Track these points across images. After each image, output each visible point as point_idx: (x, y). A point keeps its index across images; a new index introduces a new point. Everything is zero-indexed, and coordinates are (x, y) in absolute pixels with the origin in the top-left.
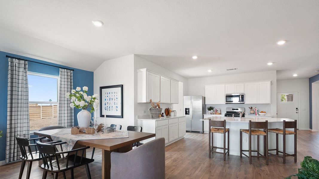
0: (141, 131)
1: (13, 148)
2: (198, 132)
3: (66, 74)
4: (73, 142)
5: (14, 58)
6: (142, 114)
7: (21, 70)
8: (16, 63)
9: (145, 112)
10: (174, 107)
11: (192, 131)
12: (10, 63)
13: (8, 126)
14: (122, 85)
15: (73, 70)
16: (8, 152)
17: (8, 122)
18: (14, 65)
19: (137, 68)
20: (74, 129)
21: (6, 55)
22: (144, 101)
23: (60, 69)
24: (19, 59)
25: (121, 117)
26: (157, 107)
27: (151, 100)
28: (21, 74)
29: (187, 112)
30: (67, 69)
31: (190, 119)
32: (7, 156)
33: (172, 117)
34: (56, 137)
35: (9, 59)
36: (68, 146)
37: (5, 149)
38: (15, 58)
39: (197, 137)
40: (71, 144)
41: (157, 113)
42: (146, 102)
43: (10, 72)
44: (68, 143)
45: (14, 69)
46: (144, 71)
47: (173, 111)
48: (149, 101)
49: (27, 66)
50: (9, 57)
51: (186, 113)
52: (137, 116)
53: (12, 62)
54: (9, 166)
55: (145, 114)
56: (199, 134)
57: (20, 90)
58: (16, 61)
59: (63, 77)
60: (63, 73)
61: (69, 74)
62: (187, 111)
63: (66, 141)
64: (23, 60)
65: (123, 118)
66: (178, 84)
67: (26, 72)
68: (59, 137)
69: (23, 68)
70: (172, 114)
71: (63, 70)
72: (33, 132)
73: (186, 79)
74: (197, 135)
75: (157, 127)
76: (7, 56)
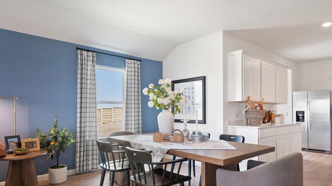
0: (243, 141)
1: (83, 156)
2: (323, 151)
3: (133, 65)
4: (162, 152)
5: (83, 50)
6: (233, 118)
7: (90, 63)
8: (85, 56)
9: (237, 116)
10: (279, 110)
11: (309, 149)
12: (79, 56)
13: (78, 130)
14: (205, 77)
15: (140, 61)
16: (78, 160)
17: (78, 125)
18: (84, 58)
19: (227, 50)
20: (157, 135)
21: (77, 47)
22: (239, 99)
23: (127, 60)
24: (88, 51)
25: (203, 122)
26: (258, 108)
27: (249, 98)
28: (89, 68)
29: (300, 117)
30: (134, 60)
31: (307, 130)
32: (78, 165)
33: (277, 125)
34: (138, 144)
35: (79, 51)
36: (155, 157)
37: (75, 156)
38: (85, 50)
39: (322, 159)
40: (159, 153)
41: (259, 117)
42: (241, 101)
43: (79, 66)
44: (155, 152)
45: (84, 63)
46: (238, 54)
47: (279, 115)
48: (246, 99)
49: (95, 58)
50: (79, 49)
51: (298, 119)
52: (227, 121)
53: (82, 55)
54: (80, 176)
55: (238, 119)
56: (325, 155)
57: (88, 87)
58: (85, 53)
59: (130, 70)
60: (130, 65)
61: (136, 65)
62: (300, 115)
63: (152, 150)
64: (91, 51)
65: (205, 123)
66: (287, 72)
67: (94, 66)
68: (141, 144)
69: (92, 61)
70: (277, 120)
71: (130, 61)
72: (107, 138)
73: (298, 64)
74: (321, 156)
75: (261, 138)
76: (77, 49)
